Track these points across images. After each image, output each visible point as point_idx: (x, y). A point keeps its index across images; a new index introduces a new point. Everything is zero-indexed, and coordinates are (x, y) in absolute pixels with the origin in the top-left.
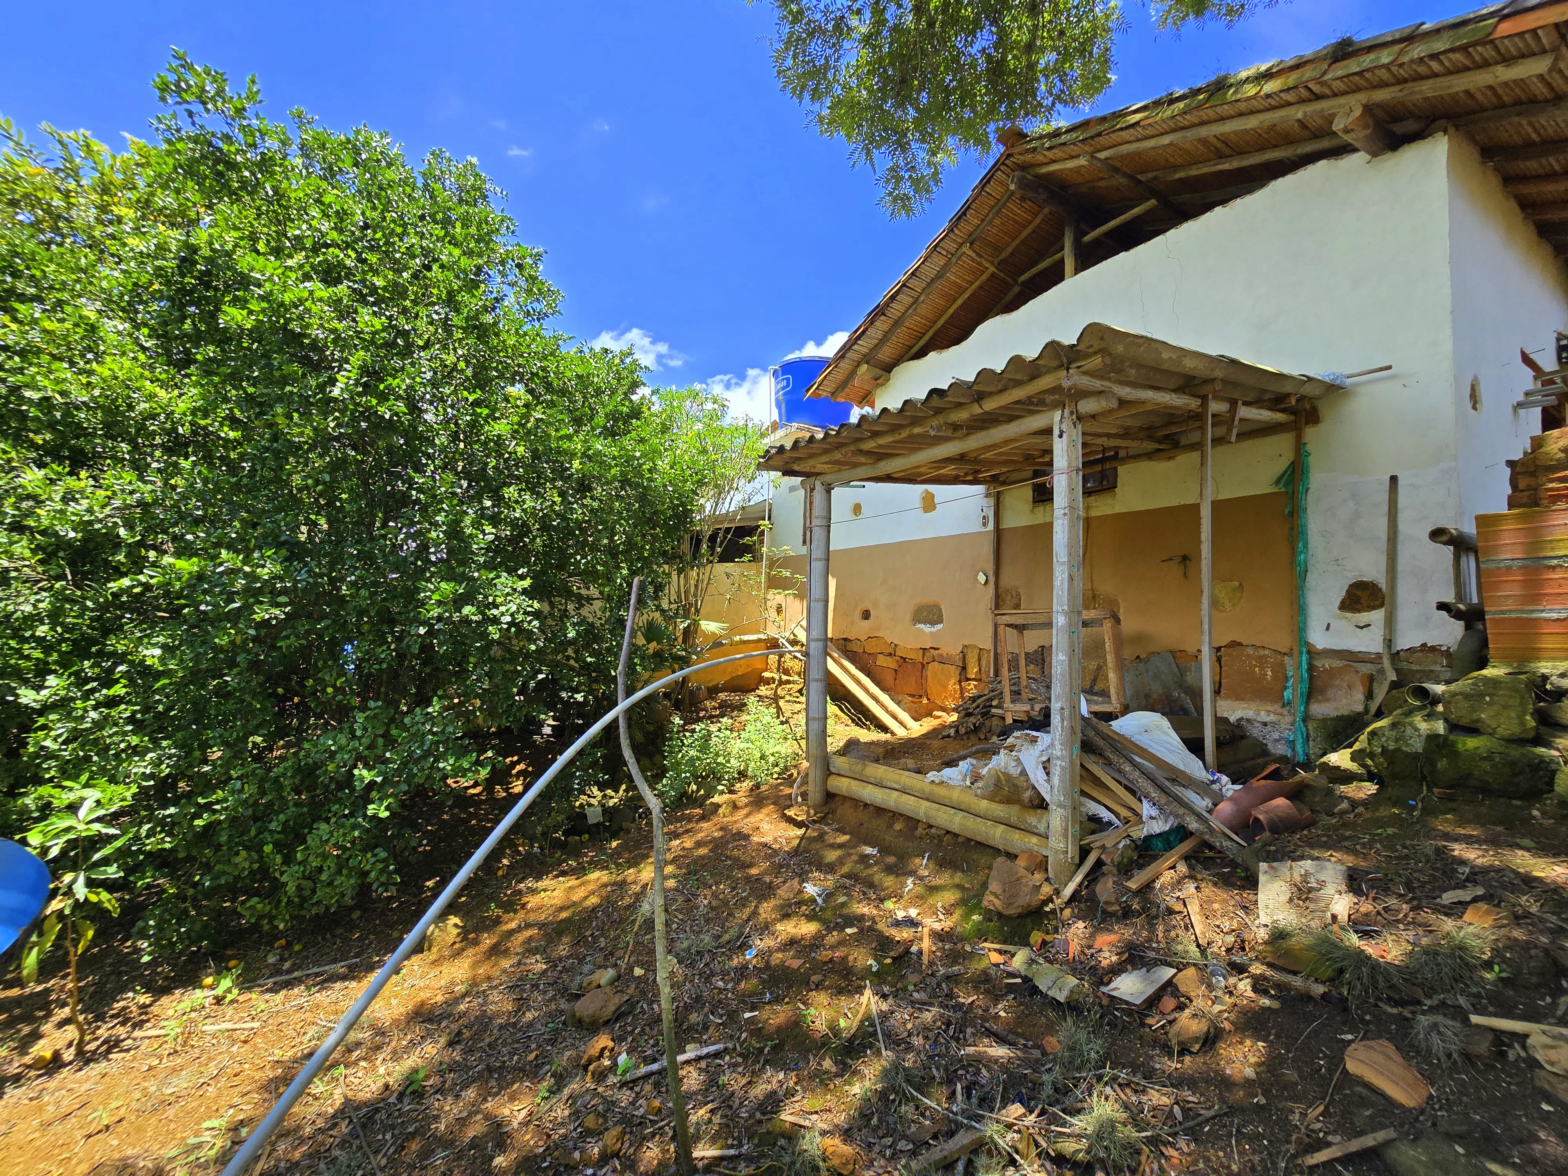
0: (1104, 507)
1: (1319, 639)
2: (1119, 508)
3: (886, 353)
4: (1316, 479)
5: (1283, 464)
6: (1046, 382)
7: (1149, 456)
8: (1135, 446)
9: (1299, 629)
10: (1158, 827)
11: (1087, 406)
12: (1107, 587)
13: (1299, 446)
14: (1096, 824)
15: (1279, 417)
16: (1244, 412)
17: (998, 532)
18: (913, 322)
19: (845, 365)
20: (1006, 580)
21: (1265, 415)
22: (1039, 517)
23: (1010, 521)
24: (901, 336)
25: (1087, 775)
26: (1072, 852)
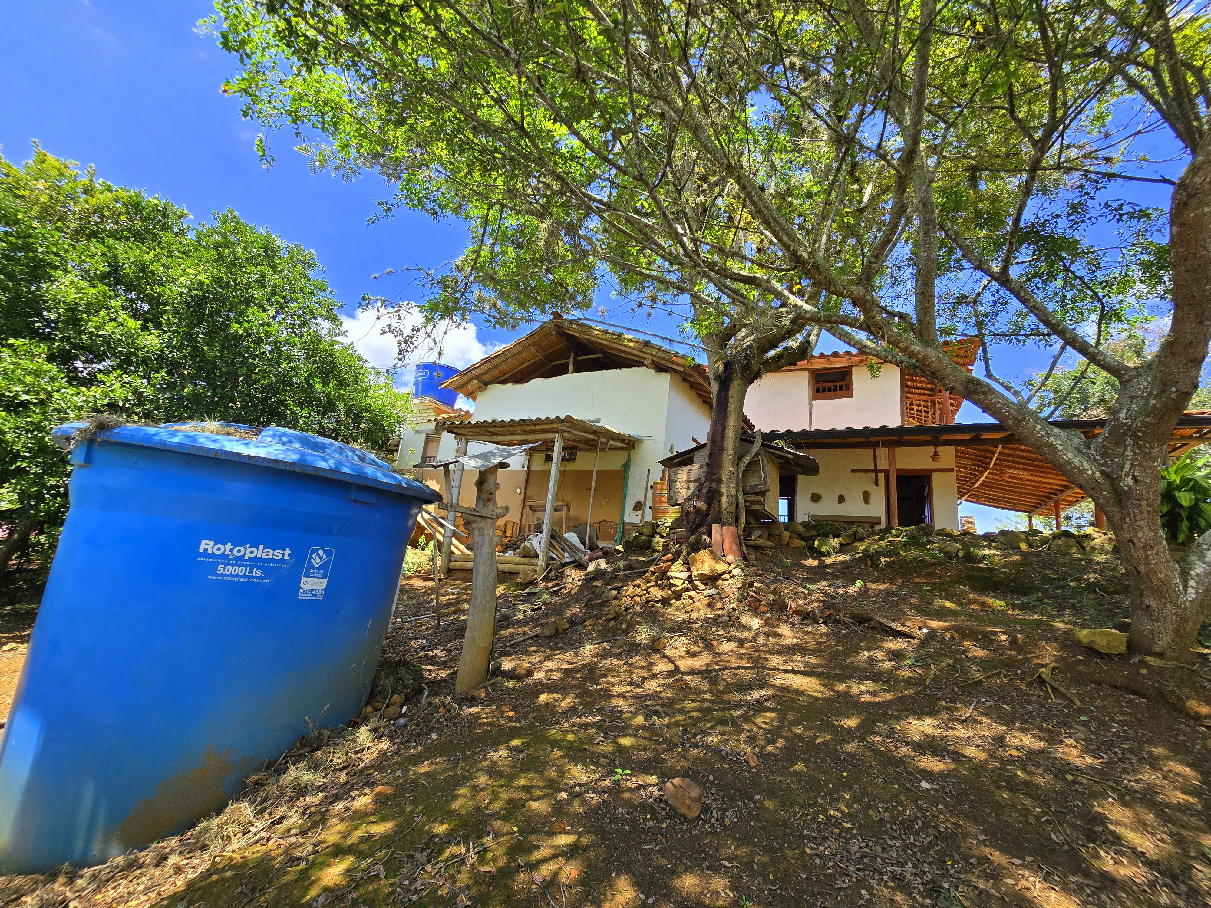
0: (570, 467)
1: (627, 519)
2: (576, 468)
3: (487, 377)
4: (632, 467)
5: (624, 461)
6: (555, 426)
7: (587, 450)
8: (581, 446)
9: (622, 516)
10: (568, 560)
11: (565, 435)
12: (568, 498)
13: (629, 455)
14: (552, 559)
15: (623, 445)
16: (611, 442)
17: (529, 470)
18: (503, 367)
19: (465, 378)
20: (529, 493)
21: (619, 444)
22: (546, 468)
23: (534, 468)
24: (495, 372)
25: (551, 545)
26: (544, 565)
